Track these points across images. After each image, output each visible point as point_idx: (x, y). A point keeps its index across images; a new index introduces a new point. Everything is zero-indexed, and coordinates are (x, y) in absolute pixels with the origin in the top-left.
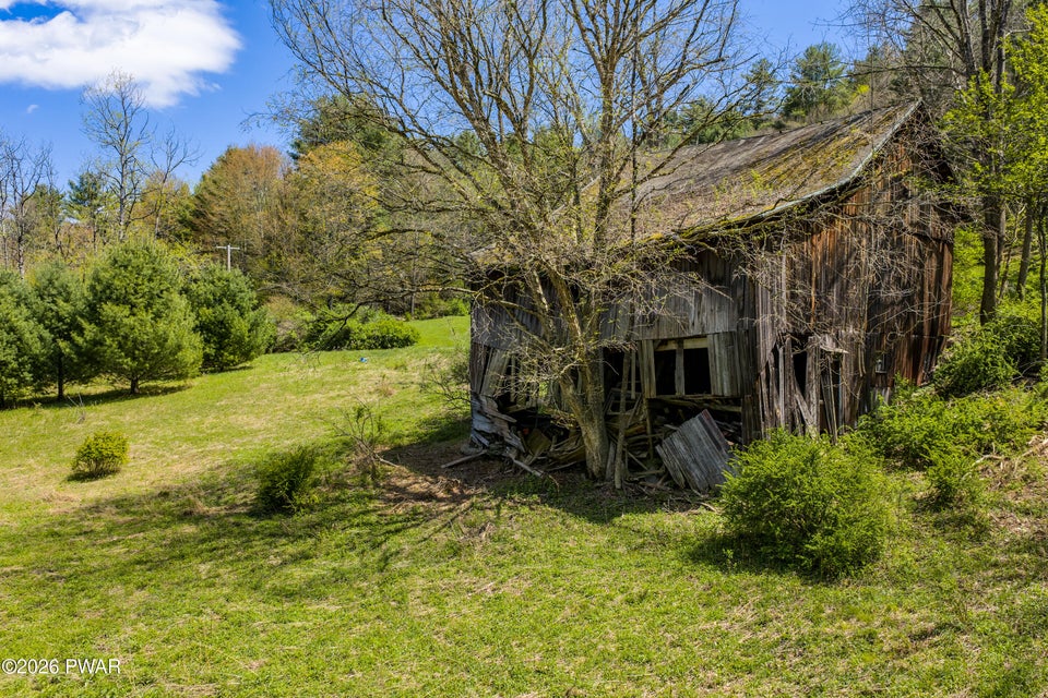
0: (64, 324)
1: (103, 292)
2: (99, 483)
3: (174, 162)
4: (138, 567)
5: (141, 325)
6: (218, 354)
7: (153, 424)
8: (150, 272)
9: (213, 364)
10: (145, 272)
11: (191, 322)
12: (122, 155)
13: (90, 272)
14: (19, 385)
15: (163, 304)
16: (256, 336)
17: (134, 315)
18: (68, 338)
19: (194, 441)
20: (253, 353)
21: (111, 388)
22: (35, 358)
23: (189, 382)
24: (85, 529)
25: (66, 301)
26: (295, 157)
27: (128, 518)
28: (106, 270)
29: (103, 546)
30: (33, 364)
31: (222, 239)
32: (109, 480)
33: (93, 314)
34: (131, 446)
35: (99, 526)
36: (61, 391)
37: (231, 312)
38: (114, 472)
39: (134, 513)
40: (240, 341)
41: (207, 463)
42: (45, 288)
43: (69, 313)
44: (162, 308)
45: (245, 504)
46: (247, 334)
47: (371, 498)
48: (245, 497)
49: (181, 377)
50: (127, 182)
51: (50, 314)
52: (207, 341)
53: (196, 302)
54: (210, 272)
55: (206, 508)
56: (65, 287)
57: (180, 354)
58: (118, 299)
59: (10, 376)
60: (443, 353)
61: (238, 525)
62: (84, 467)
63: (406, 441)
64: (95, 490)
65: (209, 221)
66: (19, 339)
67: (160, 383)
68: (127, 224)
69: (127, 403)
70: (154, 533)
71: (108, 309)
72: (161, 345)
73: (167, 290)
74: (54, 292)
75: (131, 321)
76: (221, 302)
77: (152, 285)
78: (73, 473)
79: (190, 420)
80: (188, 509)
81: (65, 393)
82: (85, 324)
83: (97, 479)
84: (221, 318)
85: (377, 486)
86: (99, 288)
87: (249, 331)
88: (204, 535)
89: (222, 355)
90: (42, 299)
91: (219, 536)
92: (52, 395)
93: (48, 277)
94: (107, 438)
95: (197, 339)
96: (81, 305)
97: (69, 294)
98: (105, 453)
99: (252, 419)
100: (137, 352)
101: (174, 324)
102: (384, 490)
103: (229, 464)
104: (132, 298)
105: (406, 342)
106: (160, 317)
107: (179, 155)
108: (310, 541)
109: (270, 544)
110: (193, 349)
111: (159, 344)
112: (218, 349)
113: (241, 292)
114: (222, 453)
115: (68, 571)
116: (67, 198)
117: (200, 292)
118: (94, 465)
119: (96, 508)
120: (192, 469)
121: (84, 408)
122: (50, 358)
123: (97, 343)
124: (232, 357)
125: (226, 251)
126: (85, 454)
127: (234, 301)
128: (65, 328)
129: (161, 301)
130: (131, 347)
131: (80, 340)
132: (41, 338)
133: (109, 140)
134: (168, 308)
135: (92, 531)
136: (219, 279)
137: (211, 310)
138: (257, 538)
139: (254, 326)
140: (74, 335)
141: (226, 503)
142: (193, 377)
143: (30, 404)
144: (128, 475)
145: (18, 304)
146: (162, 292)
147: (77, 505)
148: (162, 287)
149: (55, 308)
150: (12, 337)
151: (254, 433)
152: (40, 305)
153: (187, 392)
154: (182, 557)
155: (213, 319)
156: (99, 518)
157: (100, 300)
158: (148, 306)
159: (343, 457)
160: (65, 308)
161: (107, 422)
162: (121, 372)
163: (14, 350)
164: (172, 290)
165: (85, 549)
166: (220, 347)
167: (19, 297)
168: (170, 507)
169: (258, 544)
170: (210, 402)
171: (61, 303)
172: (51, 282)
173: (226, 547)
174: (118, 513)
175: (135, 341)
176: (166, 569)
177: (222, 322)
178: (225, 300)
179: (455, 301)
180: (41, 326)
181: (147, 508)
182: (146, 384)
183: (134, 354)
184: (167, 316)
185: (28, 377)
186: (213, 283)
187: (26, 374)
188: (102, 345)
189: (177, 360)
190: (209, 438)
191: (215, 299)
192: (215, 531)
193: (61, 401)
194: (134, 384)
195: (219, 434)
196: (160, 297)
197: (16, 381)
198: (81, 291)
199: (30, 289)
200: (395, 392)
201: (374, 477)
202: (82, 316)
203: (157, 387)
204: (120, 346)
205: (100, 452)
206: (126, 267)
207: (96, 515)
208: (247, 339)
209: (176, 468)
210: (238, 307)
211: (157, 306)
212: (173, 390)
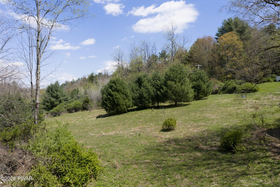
0: (159, 87)
1: (168, 78)
2: (169, 133)
3: (185, 42)
4: (184, 167)
5: (178, 87)
6: (198, 95)
7: (182, 115)
8: (180, 72)
9: (197, 98)
10: (179, 72)
11: (191, 86)
12: (172, 42)
13: (164, 73)
14: (148, 103)
15: (183, 81)
16: (209, 90)
17: (176, 84)
18: (160, 91)
19: (194, 121)
20: (208, 95)
21: (170, 104)
22: (152, 96)
23: (190, 103)
24: (166, 149)
25: (159, 81)
26: (217, 39)
27: (179, 147)
28: (169, 72)
29: (172, 157)
30: (152, 98)
31: (196, 63)
32: (172, 132)
33: (166, 84)
34: (177, 122)
35: (170, 149)
36: (158, 105)
37: (201, 83)
38: (173, 130)
39: (180, 145)
40: (204, 91)
41: (200, 129)
42: (154, 78)
43: (160, 84)
44: (183, 82)
45: (215, 146)
46: (206, 89)
47: (267, 151)
48: (215, 143)
49: (188, 101)
50: (173, 49)
51: (156, 84)
52: (195, 91)
53: (192, 80)
54: (195, 72)
55: (203, 146)
56: (159, 77)
57: (188, 95)
58: (172, 80)
59: (147, 101)
60: (274, 94)
61: (215, 155)
62: (165, 127)
63: (272, 127)
64: (168, 135)
65: (193, 59)
66: (149, 91)
67: (183, 103)
68: (173, 60)
69: (174, 108)
70: (188, 154)
71: (169, 82)
72: (183, 93)
73: (185, 77)
74: (156, 79)
75: (175, 85)
76: (198, 80)
77: (180, 75)
78: (162, 129)
79: (192, 114)
80: (197, 146)
81: (159, 105)
82: (164, 87)
83: (168, 131)
84: (198, 85)
85: (267, 145)
86: (167, 77)
87: (207, 88)
88: (204, 157)
89: (199, 95)
90: (154, 80)
91: (209, 159)
92: (156, 106)
93: (155, 75)
94: (171, 120)
95: (192, 90)
96: (163, 82)
97: (160, 79)
98: (171, 124)
99: (211, 115)
100: (177, 94)
101: (186, 86)
102: (271, 148)
103: (207, 130)
104: (175, 79)
105: (255, 91)
106: (183, 84)
107: (186, 40)
108: (245, 166)
109: (229, 165)
110: (191, 93)
111: (182, 92)
112: (198, 94)
113: (204, 77)
114: (204, 126)
115: (163, 165)
116: (159, 57)
117: (193, 77)
118: (167, 127)
119: (169, 141)
120: (195, 131)
121: (164, 109)
122: (156, 96)
123: (167, 92)
124: (202, 96)
125: (198, 66)
126: (165, 124)
127: (202, 80)
128: (159, 88)
129: (183, 80)
130: (175, 93)
131: (162, 91)
132: (154, 91)
133: (169, 38)
134: (185, 82)
135: (168, 150)
136: (198, 73)
137: (196, 82)
138: (224, 161)
139: (208, 87)
140: (161, 90)
141: (209, 145)
142: (191, 101)
143: (151, 108)
144: (177, 131)
145: (148, 82)
146: (183, 77)
147: (164, 140)
148: (183, 76)
149: (157, 83)
150: (147, 91)
151: (213, 120)
152: (153, 82)
153: (190, 106)
154: (198, 166)
155: (196, 85)
156: (170, 145)
157: (167, 80)
158: (179, 81)
159: (248, 131)
160: (159, 83)
161: (170, 114)
162: (172, 100)
163: (147, 94)
164: (186, 77)
165: (167, 157)
166: (198, 93)
167: (149, 80)
168: (191, 144)
169: (225, 165)
170: (197, 109)
171: (158, 81)
172: (156, 76)
173: (213, 164)
174: (175, 144)
175: (176, 91)
176: (193, 170)
177: (199, 86)
178: (200, 79)
179: (268, 78)
180: (154, 88)
181: (184, 143)
182: (179, 103)
183: (176, 95)
184: (185, 84)
185: (151, 101)
186: (196, 74)
187: (150, 100)
188: (168, 92)
189: (187, 97)
190: (199, 120)
191: (197, 79)
192: (208, 156)
193: (158, 107)
194: (176, 103)
195: (201, 119)
196: (183, 79)
197: (148, 102)
198: (163, 78)
199: (151, 78)
200: (260, 108)
201: (264, 141)
202: (163, 85)
203: (182, 104)
204: (172, 93)
205: (169, 124)
206: (174, 71)
207: (169, 144)
208: (206, 90)
209: (191, 130)
210: (203, 81)
211: (182, 81)
212: (186, 105)
